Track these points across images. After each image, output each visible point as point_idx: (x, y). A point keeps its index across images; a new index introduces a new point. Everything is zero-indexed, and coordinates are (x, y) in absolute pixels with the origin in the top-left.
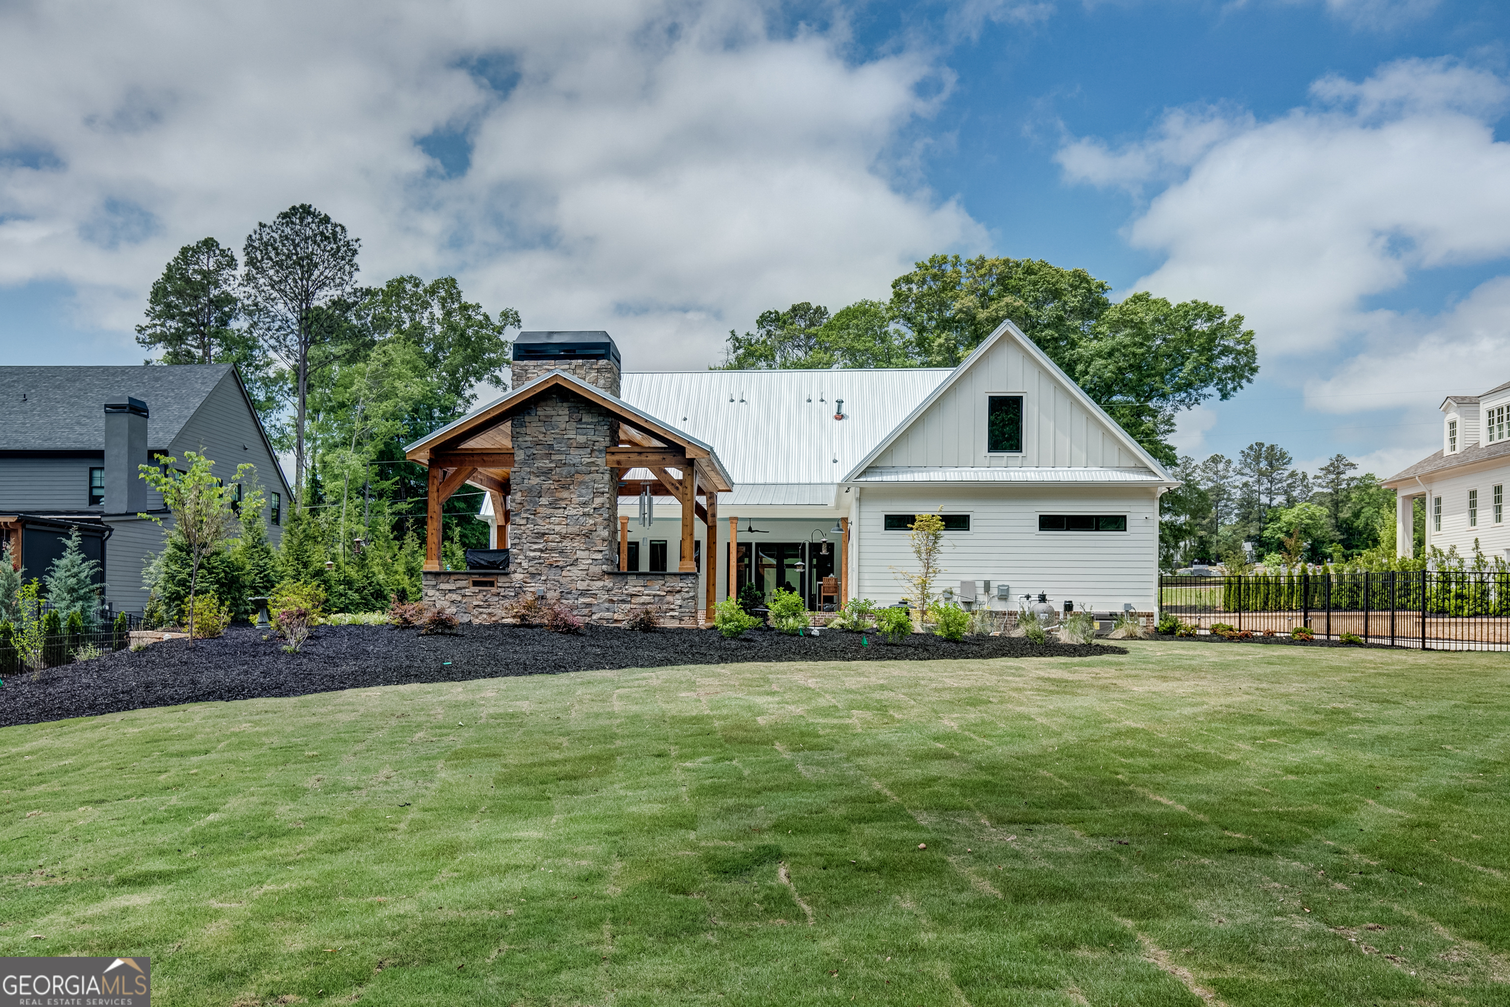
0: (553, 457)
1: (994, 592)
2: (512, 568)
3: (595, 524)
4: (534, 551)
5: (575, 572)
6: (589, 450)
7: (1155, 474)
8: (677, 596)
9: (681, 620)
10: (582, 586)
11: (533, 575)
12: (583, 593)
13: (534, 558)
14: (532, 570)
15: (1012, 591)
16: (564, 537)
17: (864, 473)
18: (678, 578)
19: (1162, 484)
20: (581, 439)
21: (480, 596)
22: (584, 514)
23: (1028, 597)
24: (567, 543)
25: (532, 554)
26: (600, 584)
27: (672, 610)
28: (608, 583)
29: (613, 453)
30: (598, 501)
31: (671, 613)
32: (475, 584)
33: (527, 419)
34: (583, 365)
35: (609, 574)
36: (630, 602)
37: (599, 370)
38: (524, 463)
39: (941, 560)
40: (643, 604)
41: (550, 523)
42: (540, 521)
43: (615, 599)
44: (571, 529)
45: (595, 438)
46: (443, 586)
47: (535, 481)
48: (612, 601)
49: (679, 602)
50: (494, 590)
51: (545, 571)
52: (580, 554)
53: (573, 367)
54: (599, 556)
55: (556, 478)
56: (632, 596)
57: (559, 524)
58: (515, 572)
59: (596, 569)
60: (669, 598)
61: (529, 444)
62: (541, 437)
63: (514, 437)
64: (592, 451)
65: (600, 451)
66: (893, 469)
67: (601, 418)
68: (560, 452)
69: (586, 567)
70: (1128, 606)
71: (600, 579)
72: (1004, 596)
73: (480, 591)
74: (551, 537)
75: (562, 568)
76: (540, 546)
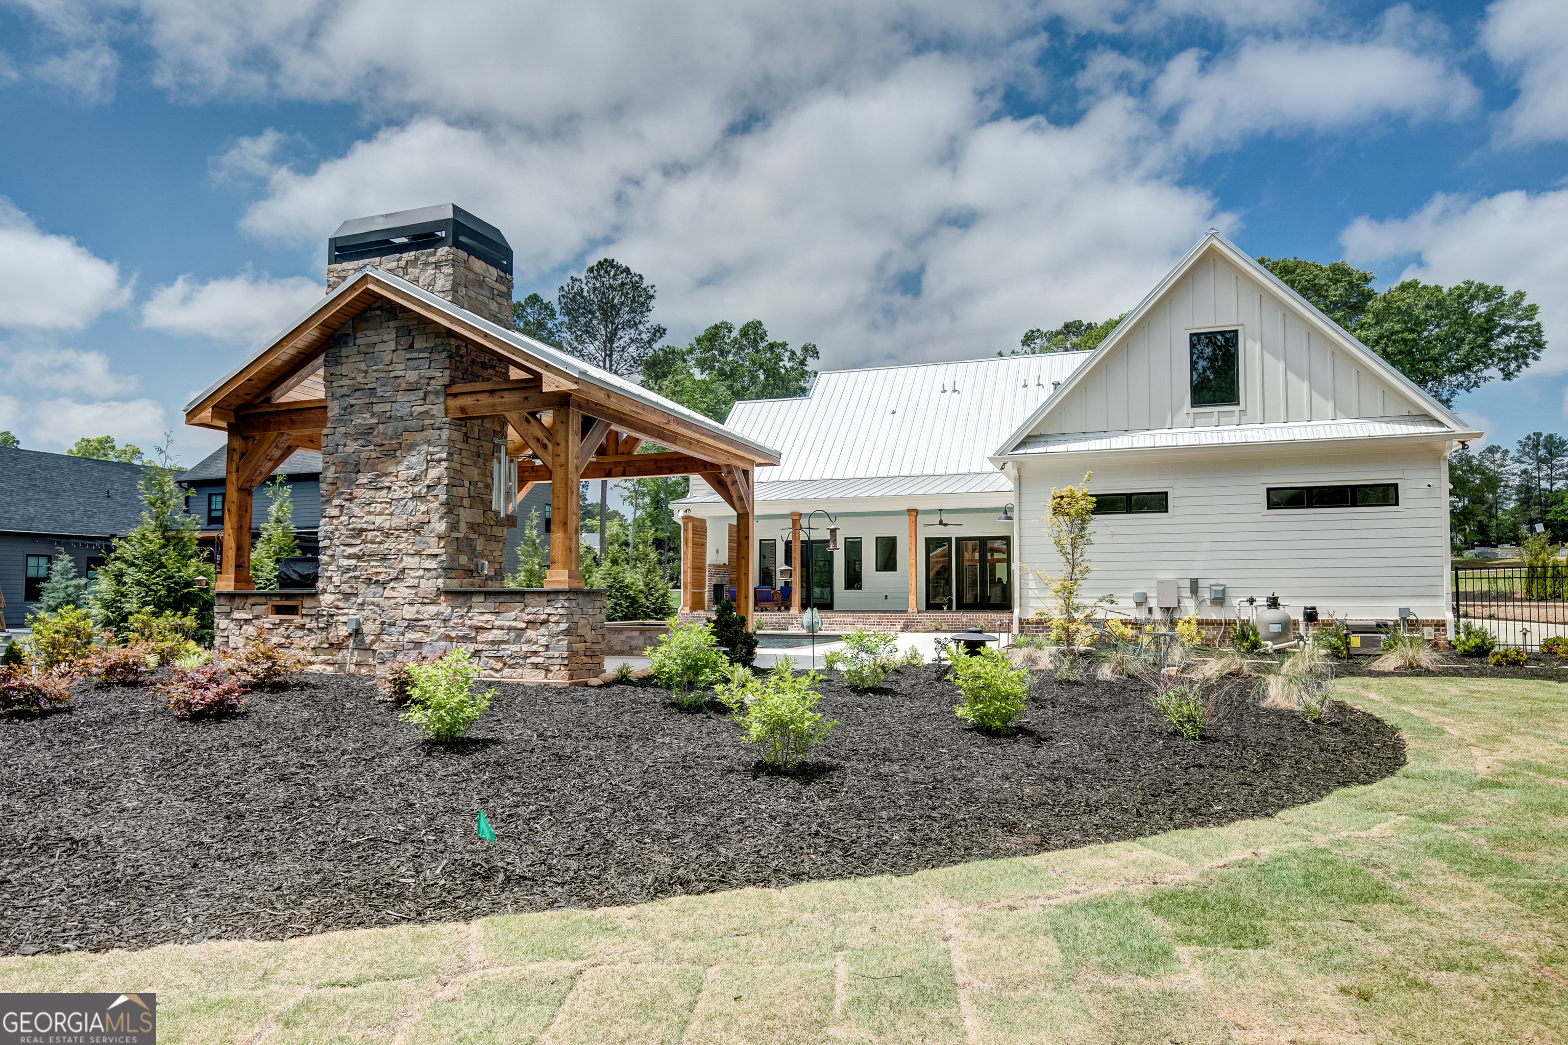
0: (377, 408)
1: (1206, 595)
2: (320, 585)
3: (428, 512)
4: (349, 557)
5: (401, 591)
6: (421, 393)
7: (1441, 424)
8: (543, 630)
9: (548, 671)
10: (409, 612)
11: (347, 596)
12: (412, 624)
13: (348, 570)
14: (345, 588)
15: (1230, 593)
16: (388, 535)
17: (1023, 444)
18: (544, 599)
19: (1452, 436)
20: (412, 376)
21: (282, 629)
22: (415, 497)
23: (1251, 601)
24: (390, 544)
25: (345, 563)
26: (433, 609)
27: (535, 653)
28: (444, 608)
29: (455, 395)
30: (433, 473)
31: (534, 659)
32: (279, 610)
33: (344, 352)
34: (417, 259)
35: (448, 593)
36: (474, 640)
37: (437, 266)
38: (339, 420)
39: (1090, 554)
40: (493, 643)
41: (369, 513)
42: (357, 511)
43: (453, 634)
44: (397, 522)
45: (430, 373)
46: (237, 615)
47: (352, 446)
48: (448, 638)
49: (543, 641)
50: (297, 620)
51: (362, 587)
52: (409, 562)
53: (403, 263)
54: (432, 564)
55: (378, 440)
56: (478, 629)
57: (381, 514)
58: (324, 591)
59: (429, 586)
60: (531, 634)
61: (345, 391)
62: (360, 378)
63: (329, 381)
64: (426, 394)
65: (437, 393)
66: (1063, 436)
67: (438, 341)
68: (383, 400)
69: (414, 582)
70: (1404, 611)
71: (433, 603)
72: (1219, 600)
73: (282, 622)
74: (370, 535)
75: (384, 585)
76: (355, 550)
